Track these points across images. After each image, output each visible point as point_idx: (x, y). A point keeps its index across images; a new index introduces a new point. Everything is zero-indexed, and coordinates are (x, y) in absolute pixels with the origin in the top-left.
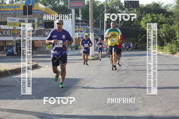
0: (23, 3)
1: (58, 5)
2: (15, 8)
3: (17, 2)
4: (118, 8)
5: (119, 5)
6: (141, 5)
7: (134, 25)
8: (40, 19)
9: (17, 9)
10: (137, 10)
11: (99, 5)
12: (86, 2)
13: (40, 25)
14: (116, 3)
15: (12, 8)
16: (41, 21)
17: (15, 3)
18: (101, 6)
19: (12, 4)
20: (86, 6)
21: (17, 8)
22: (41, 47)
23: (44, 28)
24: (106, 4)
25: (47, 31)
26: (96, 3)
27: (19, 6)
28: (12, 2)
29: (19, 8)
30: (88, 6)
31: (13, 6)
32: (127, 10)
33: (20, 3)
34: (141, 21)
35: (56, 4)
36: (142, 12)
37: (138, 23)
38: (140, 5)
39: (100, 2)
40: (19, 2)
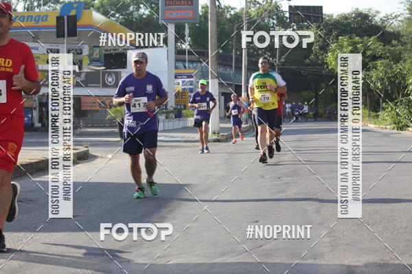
0: (56, 9)
1: (136, 15)
2: (38, 21)
3: (42, 7)
4: (273, 23)
5: (276, 15)
6: (328, 16)
7: (311, 61)
8: (95, 47)
9: (41, 23)
10: (319, 27)
11: (231, 15)
12: (200, 9)
13: (94, 60)
14: (270, 12)
15: (31, 21)
16: (97, 51)
17: (37, 10)
18: (235, 19)
19: (30, 13)
20: (201, 16)
21: (42, 20)
22: (97, 111)
23: (104, 68)
24: (247, 12)
25: (110, 74)
26: (224, 11)
27: (47, 16)
28: (32, 7)
29: (46, 20)
30: (206, 18)
31: (32, 16)
32: (295, 27)
33: (48, 9)
34: (327, 53)
35: (131, 13)
36: (329, 33)
37: (320, 58)
38: (324, 17)
39: (232, 9)
40: (46, 7)
